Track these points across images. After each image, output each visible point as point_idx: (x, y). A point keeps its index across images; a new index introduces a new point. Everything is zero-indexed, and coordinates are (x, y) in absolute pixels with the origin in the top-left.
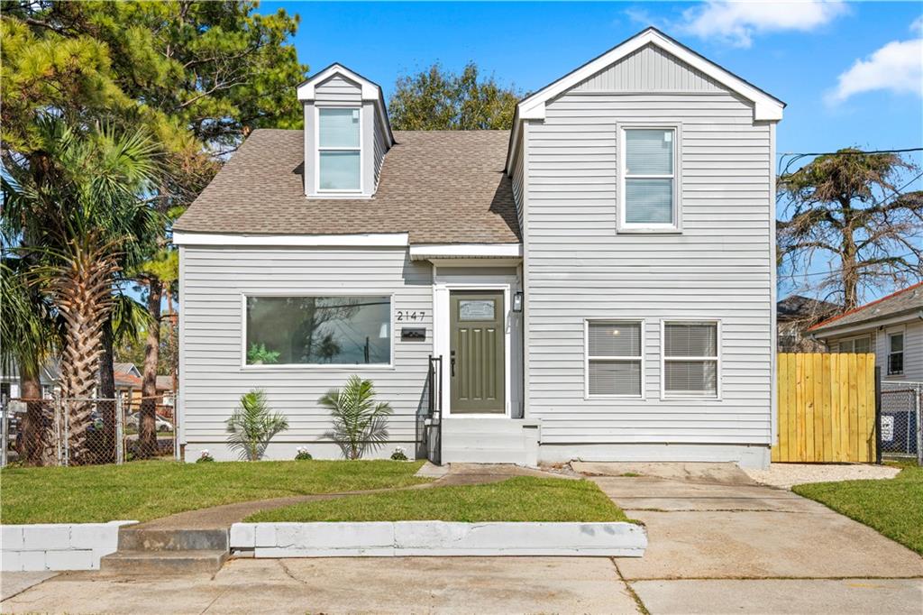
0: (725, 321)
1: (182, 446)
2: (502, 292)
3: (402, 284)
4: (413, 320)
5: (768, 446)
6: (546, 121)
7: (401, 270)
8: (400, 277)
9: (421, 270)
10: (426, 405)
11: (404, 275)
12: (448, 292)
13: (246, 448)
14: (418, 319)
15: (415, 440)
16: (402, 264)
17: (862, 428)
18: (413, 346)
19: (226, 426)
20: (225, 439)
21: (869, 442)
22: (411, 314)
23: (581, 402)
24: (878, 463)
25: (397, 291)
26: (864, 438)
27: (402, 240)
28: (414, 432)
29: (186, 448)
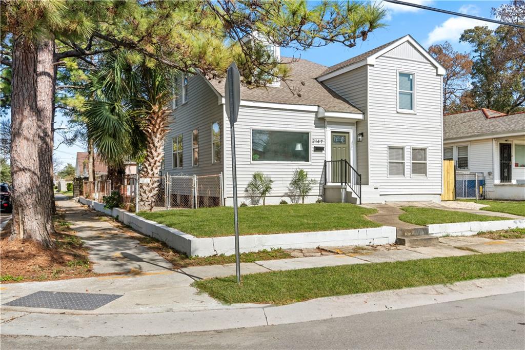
0: (430, 148)
1: (224, 199)
2: (348, 133)
3: (314, 128)
4: (317, 143)
5: (440, 194)
6: (375, 66)
7: (313, 122)
8: (313, 125)
9: (321, 122)
10: (323, 179)
11: (315, 124)
12: (330, 132)
13: (252, 200)
14: (320, 143)
15: (318, 194)
16: (314, 119)
17: (451, 188)
18: (318, 154)
19: (244, 189)
20: (243, 195)
21: (453, 193)
22: (317, 140)
23: (386, 178)
24: (456, 200)
25: (312, 131)
26: (451, 191)
27: (315, 109)
28: (318, 191)
29: (226, 200)
